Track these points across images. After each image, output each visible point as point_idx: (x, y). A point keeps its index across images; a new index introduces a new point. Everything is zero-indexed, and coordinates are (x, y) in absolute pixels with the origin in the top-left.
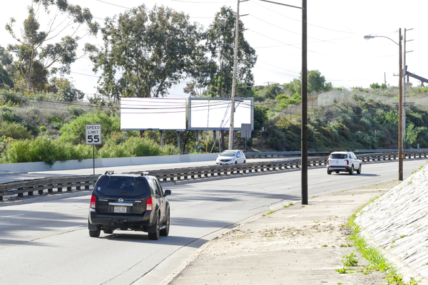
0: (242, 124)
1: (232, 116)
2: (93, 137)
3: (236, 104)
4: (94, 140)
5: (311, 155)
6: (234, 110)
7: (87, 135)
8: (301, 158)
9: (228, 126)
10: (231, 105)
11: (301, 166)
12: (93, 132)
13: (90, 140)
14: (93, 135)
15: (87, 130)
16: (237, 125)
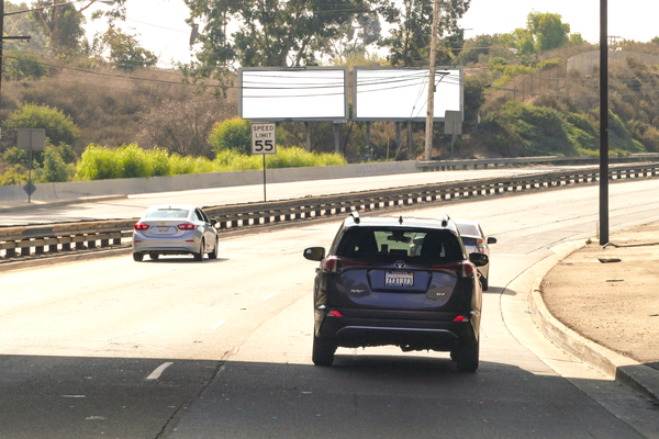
0: (447, 112)
1: (431, 99)
2: (263, 143)
3: (437, 78)
4: (265, 147)
5: (614, 161)
6: (433, 89)
7: (254, 139)
8: (598, 166)
9: (423, 114)
10: (427, 79)
11: (598, 179)
12: (263, 135)
13: (259, 147)
14: (264, 139)
15: (254, 133)
16: (439, 113)
